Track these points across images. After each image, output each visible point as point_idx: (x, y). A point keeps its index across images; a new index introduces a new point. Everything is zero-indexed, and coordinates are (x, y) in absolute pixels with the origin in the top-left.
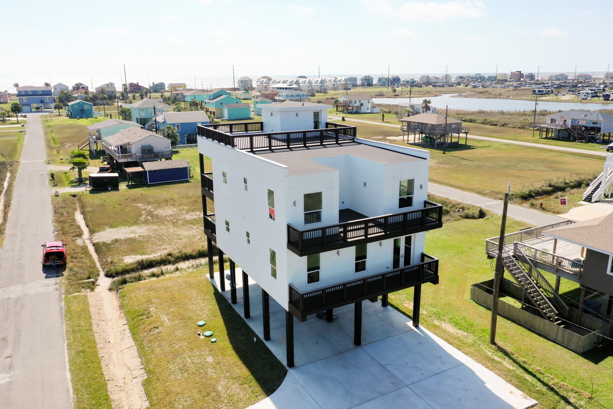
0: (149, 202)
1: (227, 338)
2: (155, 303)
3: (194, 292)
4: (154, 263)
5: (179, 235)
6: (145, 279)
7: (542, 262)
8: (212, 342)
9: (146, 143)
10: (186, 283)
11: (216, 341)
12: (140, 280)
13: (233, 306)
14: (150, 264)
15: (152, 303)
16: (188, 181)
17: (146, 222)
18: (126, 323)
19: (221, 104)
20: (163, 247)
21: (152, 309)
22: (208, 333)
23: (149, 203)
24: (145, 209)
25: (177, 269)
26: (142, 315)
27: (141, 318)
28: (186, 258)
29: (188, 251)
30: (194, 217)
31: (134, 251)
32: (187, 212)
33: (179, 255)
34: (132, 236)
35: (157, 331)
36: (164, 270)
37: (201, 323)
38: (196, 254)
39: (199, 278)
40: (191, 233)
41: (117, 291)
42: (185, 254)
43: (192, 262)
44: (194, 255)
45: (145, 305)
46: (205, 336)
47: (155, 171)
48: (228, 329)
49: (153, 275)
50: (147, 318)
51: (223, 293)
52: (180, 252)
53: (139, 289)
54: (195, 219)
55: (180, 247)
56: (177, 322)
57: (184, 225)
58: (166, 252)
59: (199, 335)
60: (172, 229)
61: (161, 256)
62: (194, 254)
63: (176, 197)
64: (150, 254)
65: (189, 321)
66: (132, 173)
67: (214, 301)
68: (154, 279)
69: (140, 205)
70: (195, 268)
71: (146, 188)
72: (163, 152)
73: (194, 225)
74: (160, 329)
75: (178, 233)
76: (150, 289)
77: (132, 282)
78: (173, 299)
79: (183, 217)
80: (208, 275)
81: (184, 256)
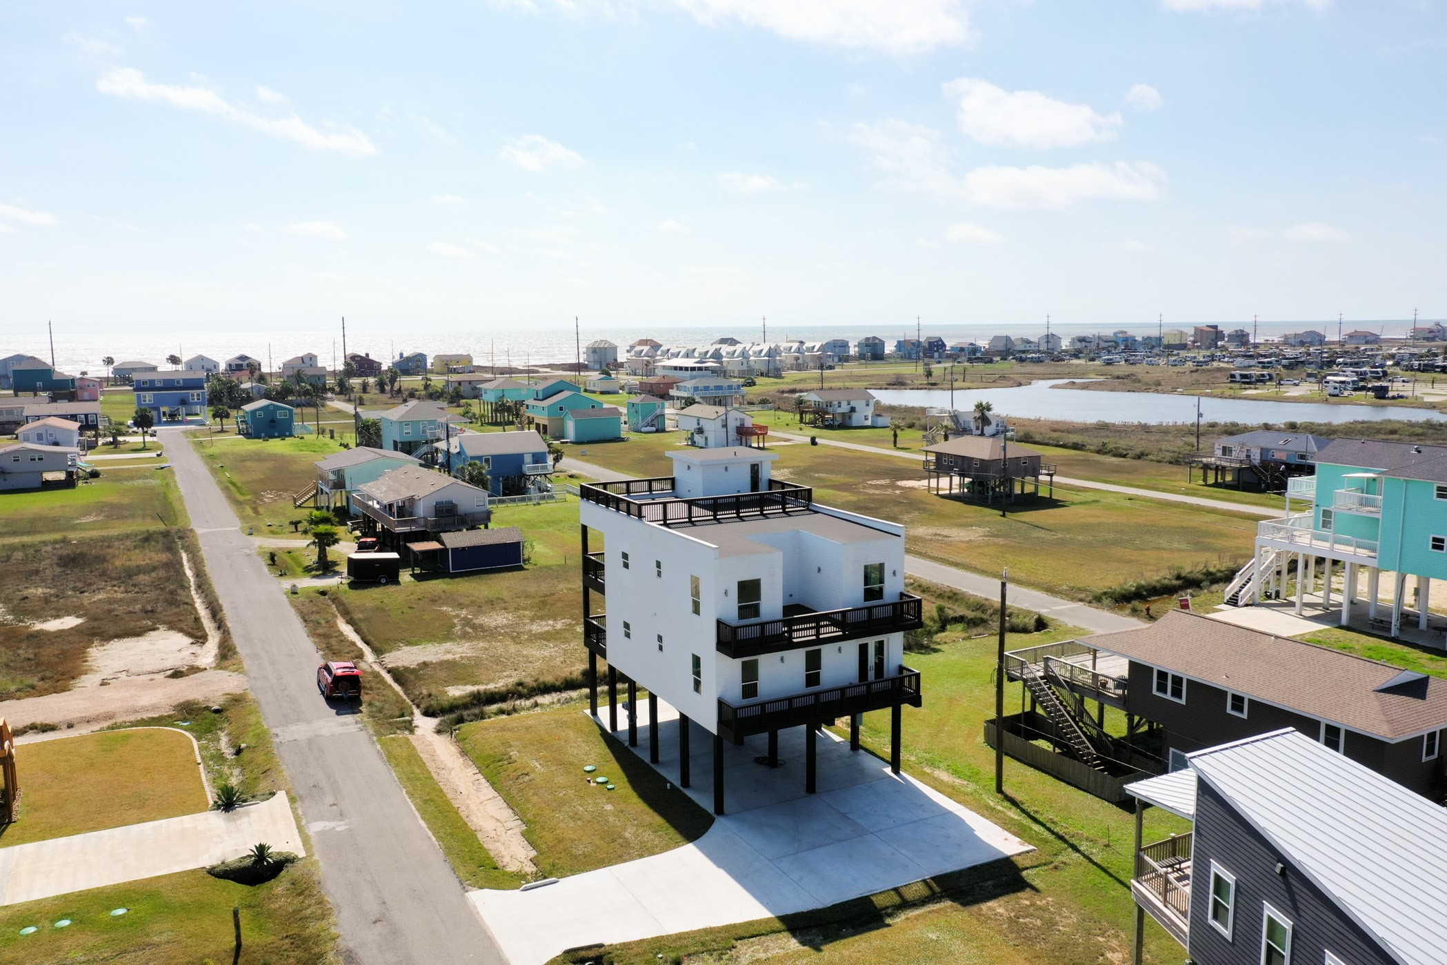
0: (461, 604)
1: (627, 784)
2: (516, 746)
3: (571, 732)
4: (497, 697)
5: (526, 656)
6: (489, 717)
7: (1081, 684)
8: (609, 789)
9: (444, 497)
10: (556, 721)
11: (613, 789)
12: (482, 718)
13: (631, 749)
14: (492, 698)
15: (511, 746)
16: (521, 568)
17: (465, 636)
18: (477, 771)
19: (561, 409)
20: (505, 674)
21: (514, 753)
22: (600, 780)
23: (461, 606)
24: (457, 616)
25: (536, 705)
26: (499, 761)
27: (500, 763)
28: (546, 689)
29: (549, 679)
30: (547, 629)
31: (460, 680)
32: (532, 620)
33: (535, 684)
34: (449, 657)
35: (527, 778)
36: (516, 707)
37: (588, 768)
38: (562, 684)
39: (574, 715)
40: (546, 653)
41: (451, 734)
42: (544, 683)
43: (555, 696)
44: (559, 686)
45: (502, 749)
46: (598, 783)
47: (464, 549)
48: (628, 776)
49: (502, 712)
50: (509, 763)
51: (615, 735)
52: (536, 681)
53: (486, 729)
54: (548, 632)
55: (533, 673)
56: (554, 768)
57: (531, 640)
58: (512, 681)
59: (589, 781)
60: (513, 648)
61: (507, 685)
62: (558, 683)
63: (505, 595)
64: (487, 684)
65: (572, 767)
66: (424, 553)
67: (603, 744)
68: (504, 717)
69: (445, 608)
70: (563, 703)
71: (447, 580)
72: (473, 514)
73: (548, 641)
74: (532, 776)
75: (525, 653)
76: (503, 729)
77: (471, 721)
78: (541, 741)
79: (527, 628)
80: (588, 712)
81: (542, 686)
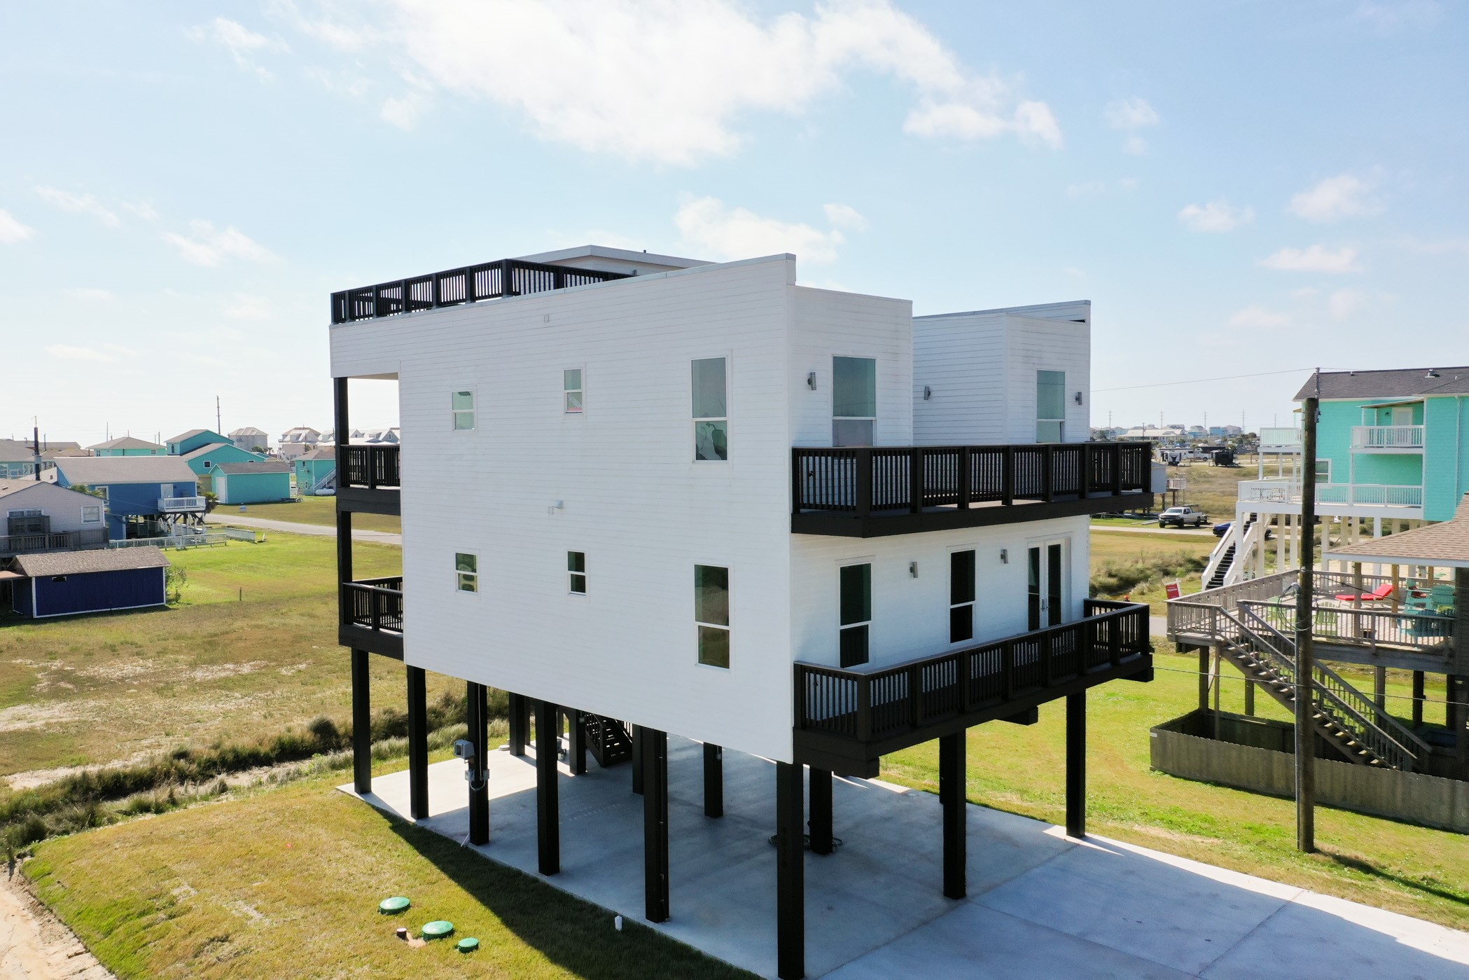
0: (51, 653)
1: (507, 933)
2: (185, 873)
3: (321, 831)
4: (128, 783)
5: (188, 713)
6: (111, 821)
8: (465, 950)
11: (476, 947)
12: (93, 824)
13: (480, 850)
14: (116, 787)
15: (171, 875)
17: (56, 694)
18: (80, 948)
19: (207, 464)
20: (144, 743)
21: (181, 891)
22: (432, 928)
23: (52, 656)
24: (44, 669)
26: (143, 914)
27: (145, 920)
30: (223, 674)
32: (193, 666)
34: (22, 726)
35: (227, 948)
36: (176, 796)
37: (388, 904)
39: (319, 798)
40: (231, 706)
41: (12, 865)
45: (149, 884)
46: (429, 937)
47: (60, 578)
48: (497, 911)
49: (144, 808)
50: (171, 917)
51: (428, 825)
53: (105, 844)
54: (227, 679)
55: (207, 737)
56: (298, 914)
57: (195, 691)
58: (168, 747)
59: (402, 935)
60: (158, 704)
61: (152, 759)
63: (138, 638)
64: (104, 763)
65: (345, 908)
67: (406, 848)
68: (149, 817)
69: (19, 661)
70: (282, 782)
71: (29, 627)
72: (79, 532)
73: (230, 689)
74: (239, 942)
75: (185, 708)
76: (147, 840)
77: (66, 832)
78: (250, 856)
79: (184, 676)
80: (350, 788)
